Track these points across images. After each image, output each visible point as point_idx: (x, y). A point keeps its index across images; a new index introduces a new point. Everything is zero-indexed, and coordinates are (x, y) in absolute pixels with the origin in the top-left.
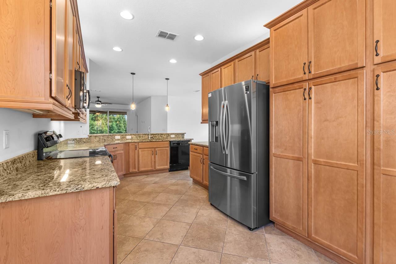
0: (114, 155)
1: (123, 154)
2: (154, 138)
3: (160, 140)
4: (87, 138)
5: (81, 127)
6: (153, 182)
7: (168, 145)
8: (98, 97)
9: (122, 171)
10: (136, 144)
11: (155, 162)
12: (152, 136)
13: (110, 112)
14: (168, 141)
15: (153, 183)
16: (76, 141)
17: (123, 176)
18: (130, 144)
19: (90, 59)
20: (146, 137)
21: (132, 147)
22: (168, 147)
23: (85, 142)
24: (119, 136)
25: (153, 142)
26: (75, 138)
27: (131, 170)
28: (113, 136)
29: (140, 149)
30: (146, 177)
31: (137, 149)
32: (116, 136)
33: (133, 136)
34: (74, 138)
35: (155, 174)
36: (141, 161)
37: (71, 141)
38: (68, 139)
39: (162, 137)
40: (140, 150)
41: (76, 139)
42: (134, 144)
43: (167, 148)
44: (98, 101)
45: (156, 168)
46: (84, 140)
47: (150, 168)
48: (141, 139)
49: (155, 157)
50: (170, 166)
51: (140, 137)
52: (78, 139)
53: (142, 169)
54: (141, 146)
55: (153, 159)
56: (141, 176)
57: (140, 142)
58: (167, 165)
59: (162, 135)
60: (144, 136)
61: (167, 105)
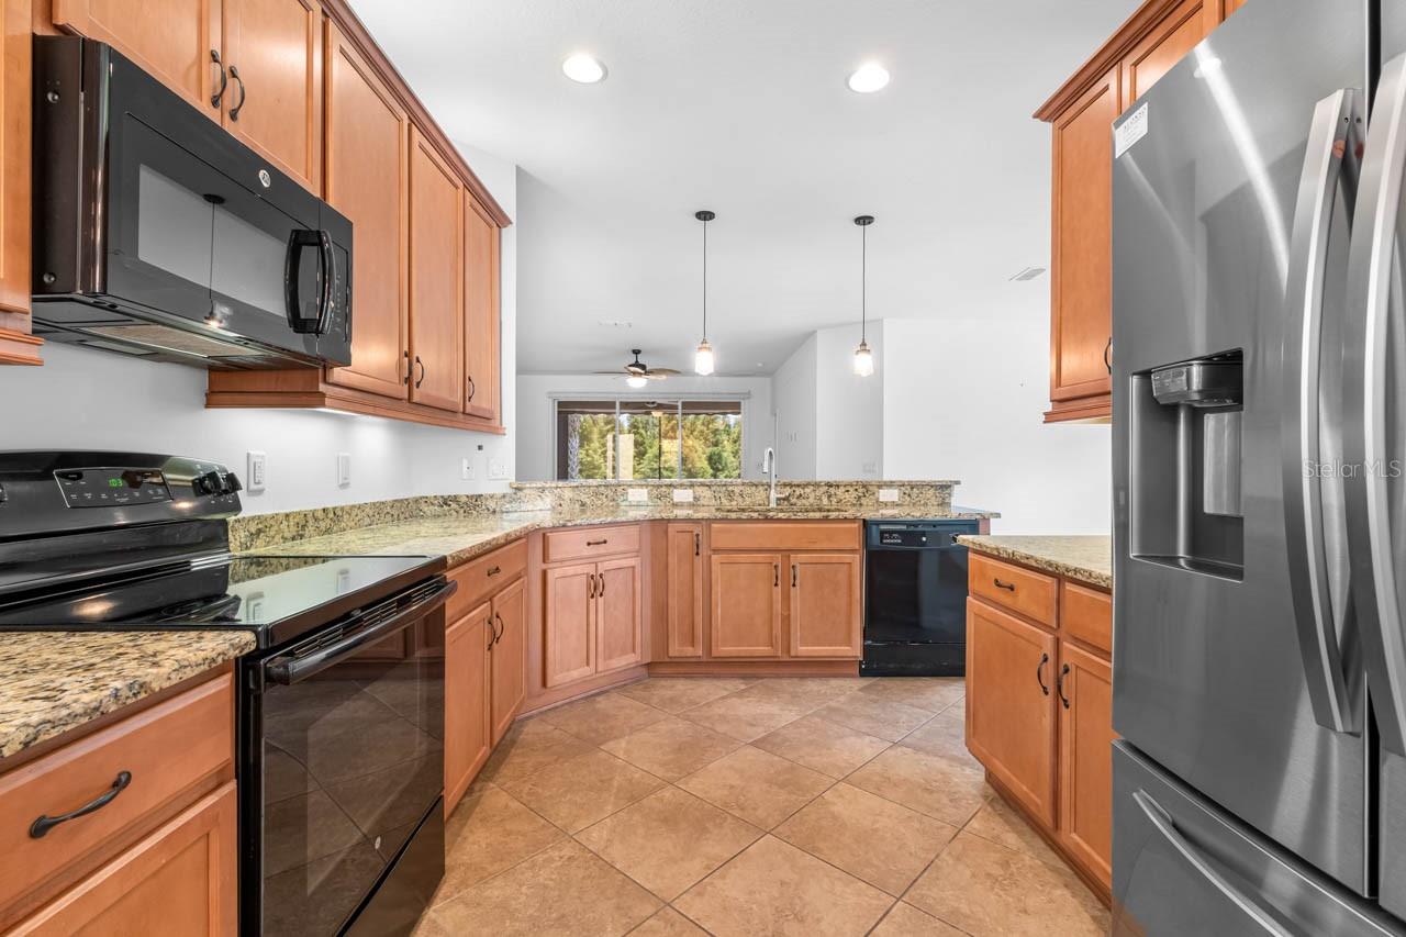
0: (592, 577)
1: (638, 570)
2: (793, 500)
3: (811, 515)
4: (504, 496)
5: (480, 448)
6: (759, 733)
7: (856, 542)
8: (636, 352)
9: (634, 651)
10: (697, 529)
11: (787, 619)
12: (788, 491)
13: (686, 405)
14: (854, 520)
15: (755, 744)
16: (454, 505)
17: (644, 671)
18: (672, 528)
19: (518, 168)
20: (760, 494)
21: (679, 541)
22: (853, 551)
23: (494, 512)
24: (645, 491)
25: (780, 520)
26: (453, 494)
27: (677, 649)
28: (620, 489)
29: (716, 551)
30: (740, 694)
31: (704, 551)
32: (630, 491)
33: (700, 491)
34: (446, 494)
35: (791, 676)
36: (718, 612)
37: (431, 507)
38: (421, 498)
39: (834, 500)
40: (714, 557)
41: (455, 499)
42: (687, 527)
43: (847, 557)
44: (637, 364)
45: (793, 653)
46: (492, 505)
47: (762, 650)
48: (734, 503)
49: (786, 598)
50: (866, 649)
51: (730, 495)
52: (464, 499)
53: (725, 650)
54: (722, 536)
55: (778, 607)
56: (720, 683)
57: (716, 520)
58: (848, 642)
59: (832, 490)
60: (748, 490)
61: (864, 344)
